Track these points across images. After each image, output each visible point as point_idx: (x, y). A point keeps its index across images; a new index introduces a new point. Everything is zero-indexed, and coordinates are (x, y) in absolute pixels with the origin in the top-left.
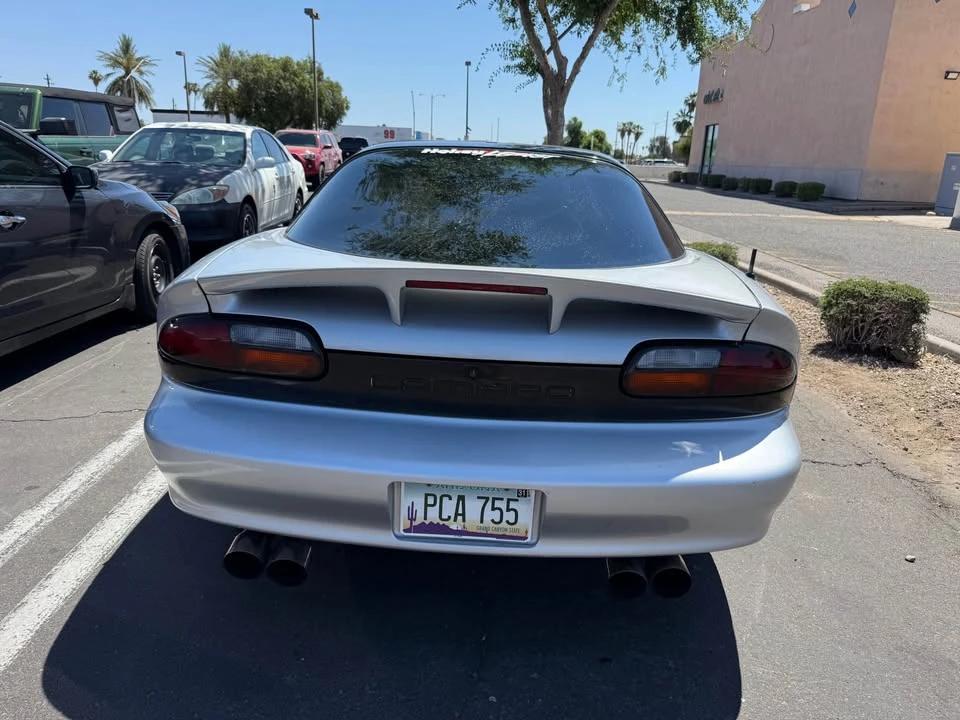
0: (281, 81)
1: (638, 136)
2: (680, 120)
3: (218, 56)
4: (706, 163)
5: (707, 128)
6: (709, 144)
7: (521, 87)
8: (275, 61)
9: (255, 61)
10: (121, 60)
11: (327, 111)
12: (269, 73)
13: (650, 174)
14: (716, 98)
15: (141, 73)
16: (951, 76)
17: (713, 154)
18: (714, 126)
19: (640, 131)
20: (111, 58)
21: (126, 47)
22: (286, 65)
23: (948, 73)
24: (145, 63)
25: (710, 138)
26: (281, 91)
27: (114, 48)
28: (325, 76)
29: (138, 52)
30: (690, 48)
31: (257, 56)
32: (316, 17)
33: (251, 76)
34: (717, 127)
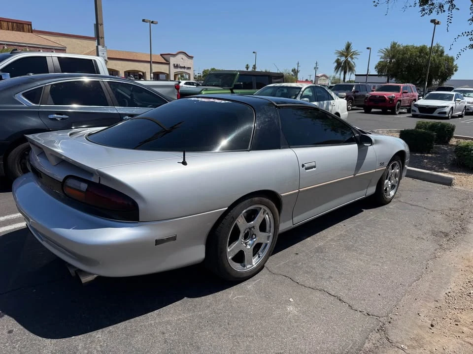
0: (418, 58)
3: (389, 48)
8: (416, 48)
9: (404, 50)
10: (344, 53)
11: (441, 72)
12: (411, 54)
15: (352, 58)
20: (341, 53)
21: (348, 47)
22: (422, 50)
24: (354, 54)
26: (417, 63)
27: (343, 48)
28: (445, 54)
29: (353, 49)
31: (407, 46)
32: (438, 23)
33: (401, 56)
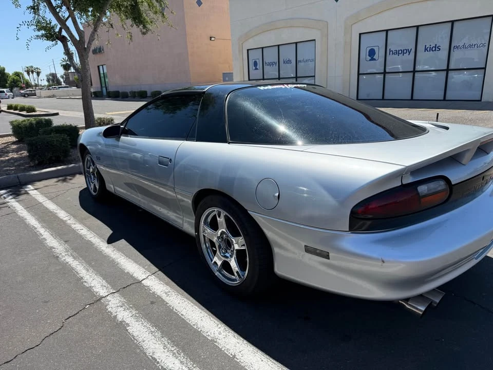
1: (38, 74)
2: (64, 63)
4: (103, 85)
5: (98, 67)
6: (102, 75)
7: (48, 48)
13: (71, 94)
14: (100, 51)
16: (212, 39)
17: (107, 80)
18: (102, 66)
19: (39, 71)
23: (211, 38)
25: (102, 72)
30: (141, 27)
34: (105, 67)
